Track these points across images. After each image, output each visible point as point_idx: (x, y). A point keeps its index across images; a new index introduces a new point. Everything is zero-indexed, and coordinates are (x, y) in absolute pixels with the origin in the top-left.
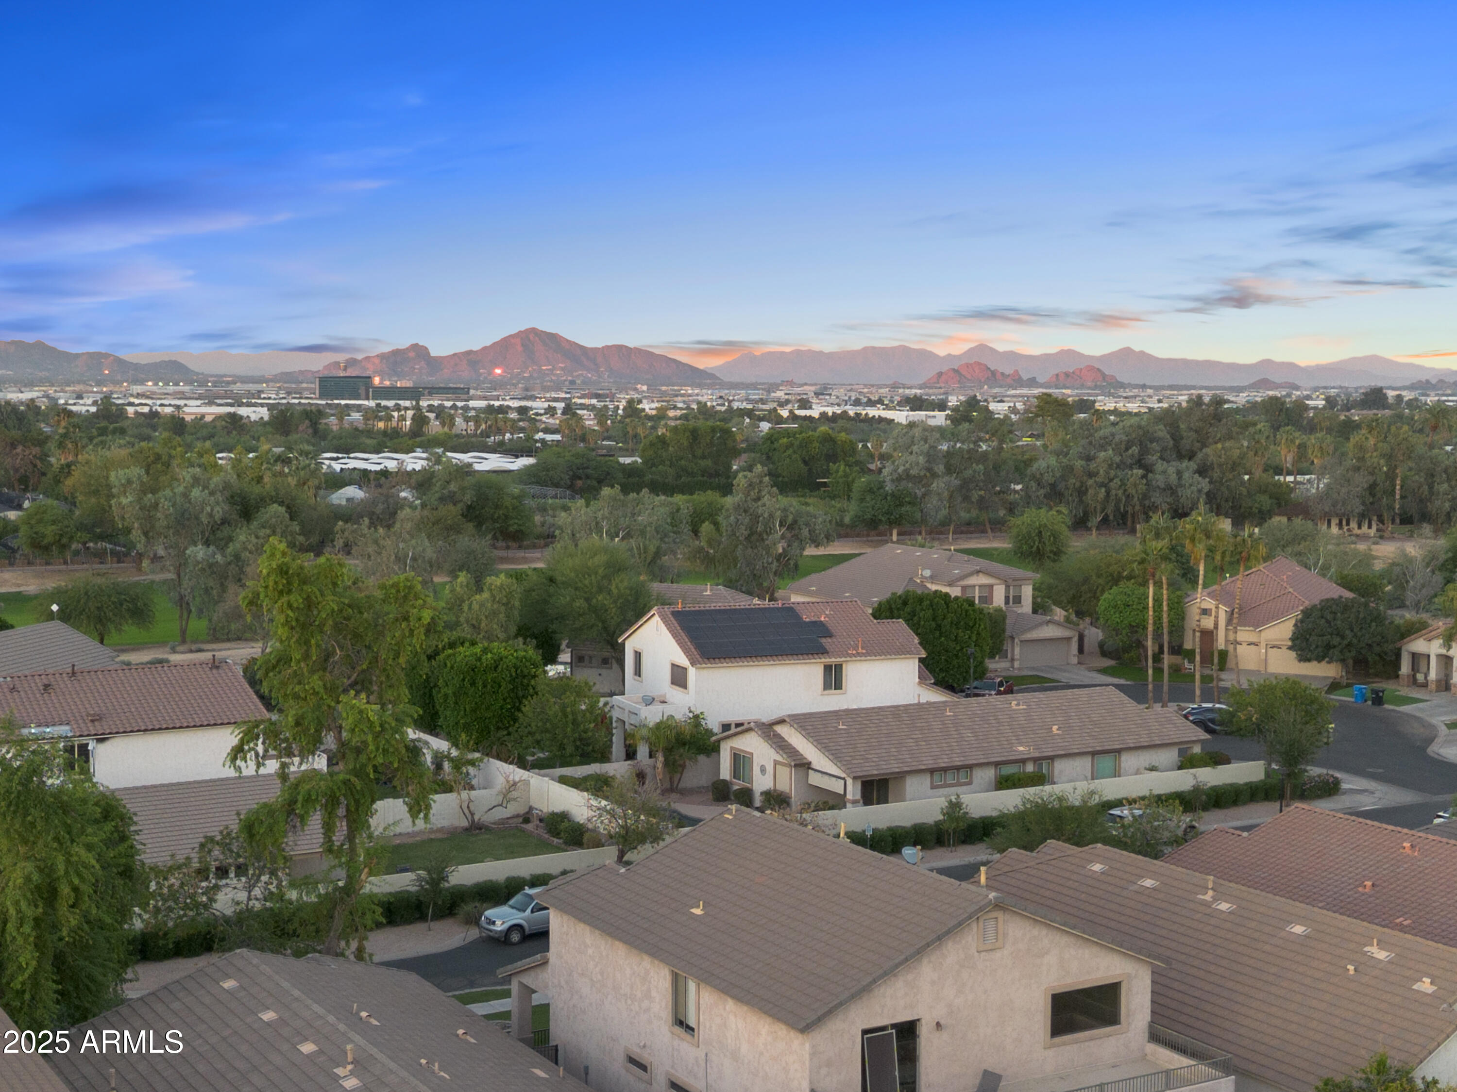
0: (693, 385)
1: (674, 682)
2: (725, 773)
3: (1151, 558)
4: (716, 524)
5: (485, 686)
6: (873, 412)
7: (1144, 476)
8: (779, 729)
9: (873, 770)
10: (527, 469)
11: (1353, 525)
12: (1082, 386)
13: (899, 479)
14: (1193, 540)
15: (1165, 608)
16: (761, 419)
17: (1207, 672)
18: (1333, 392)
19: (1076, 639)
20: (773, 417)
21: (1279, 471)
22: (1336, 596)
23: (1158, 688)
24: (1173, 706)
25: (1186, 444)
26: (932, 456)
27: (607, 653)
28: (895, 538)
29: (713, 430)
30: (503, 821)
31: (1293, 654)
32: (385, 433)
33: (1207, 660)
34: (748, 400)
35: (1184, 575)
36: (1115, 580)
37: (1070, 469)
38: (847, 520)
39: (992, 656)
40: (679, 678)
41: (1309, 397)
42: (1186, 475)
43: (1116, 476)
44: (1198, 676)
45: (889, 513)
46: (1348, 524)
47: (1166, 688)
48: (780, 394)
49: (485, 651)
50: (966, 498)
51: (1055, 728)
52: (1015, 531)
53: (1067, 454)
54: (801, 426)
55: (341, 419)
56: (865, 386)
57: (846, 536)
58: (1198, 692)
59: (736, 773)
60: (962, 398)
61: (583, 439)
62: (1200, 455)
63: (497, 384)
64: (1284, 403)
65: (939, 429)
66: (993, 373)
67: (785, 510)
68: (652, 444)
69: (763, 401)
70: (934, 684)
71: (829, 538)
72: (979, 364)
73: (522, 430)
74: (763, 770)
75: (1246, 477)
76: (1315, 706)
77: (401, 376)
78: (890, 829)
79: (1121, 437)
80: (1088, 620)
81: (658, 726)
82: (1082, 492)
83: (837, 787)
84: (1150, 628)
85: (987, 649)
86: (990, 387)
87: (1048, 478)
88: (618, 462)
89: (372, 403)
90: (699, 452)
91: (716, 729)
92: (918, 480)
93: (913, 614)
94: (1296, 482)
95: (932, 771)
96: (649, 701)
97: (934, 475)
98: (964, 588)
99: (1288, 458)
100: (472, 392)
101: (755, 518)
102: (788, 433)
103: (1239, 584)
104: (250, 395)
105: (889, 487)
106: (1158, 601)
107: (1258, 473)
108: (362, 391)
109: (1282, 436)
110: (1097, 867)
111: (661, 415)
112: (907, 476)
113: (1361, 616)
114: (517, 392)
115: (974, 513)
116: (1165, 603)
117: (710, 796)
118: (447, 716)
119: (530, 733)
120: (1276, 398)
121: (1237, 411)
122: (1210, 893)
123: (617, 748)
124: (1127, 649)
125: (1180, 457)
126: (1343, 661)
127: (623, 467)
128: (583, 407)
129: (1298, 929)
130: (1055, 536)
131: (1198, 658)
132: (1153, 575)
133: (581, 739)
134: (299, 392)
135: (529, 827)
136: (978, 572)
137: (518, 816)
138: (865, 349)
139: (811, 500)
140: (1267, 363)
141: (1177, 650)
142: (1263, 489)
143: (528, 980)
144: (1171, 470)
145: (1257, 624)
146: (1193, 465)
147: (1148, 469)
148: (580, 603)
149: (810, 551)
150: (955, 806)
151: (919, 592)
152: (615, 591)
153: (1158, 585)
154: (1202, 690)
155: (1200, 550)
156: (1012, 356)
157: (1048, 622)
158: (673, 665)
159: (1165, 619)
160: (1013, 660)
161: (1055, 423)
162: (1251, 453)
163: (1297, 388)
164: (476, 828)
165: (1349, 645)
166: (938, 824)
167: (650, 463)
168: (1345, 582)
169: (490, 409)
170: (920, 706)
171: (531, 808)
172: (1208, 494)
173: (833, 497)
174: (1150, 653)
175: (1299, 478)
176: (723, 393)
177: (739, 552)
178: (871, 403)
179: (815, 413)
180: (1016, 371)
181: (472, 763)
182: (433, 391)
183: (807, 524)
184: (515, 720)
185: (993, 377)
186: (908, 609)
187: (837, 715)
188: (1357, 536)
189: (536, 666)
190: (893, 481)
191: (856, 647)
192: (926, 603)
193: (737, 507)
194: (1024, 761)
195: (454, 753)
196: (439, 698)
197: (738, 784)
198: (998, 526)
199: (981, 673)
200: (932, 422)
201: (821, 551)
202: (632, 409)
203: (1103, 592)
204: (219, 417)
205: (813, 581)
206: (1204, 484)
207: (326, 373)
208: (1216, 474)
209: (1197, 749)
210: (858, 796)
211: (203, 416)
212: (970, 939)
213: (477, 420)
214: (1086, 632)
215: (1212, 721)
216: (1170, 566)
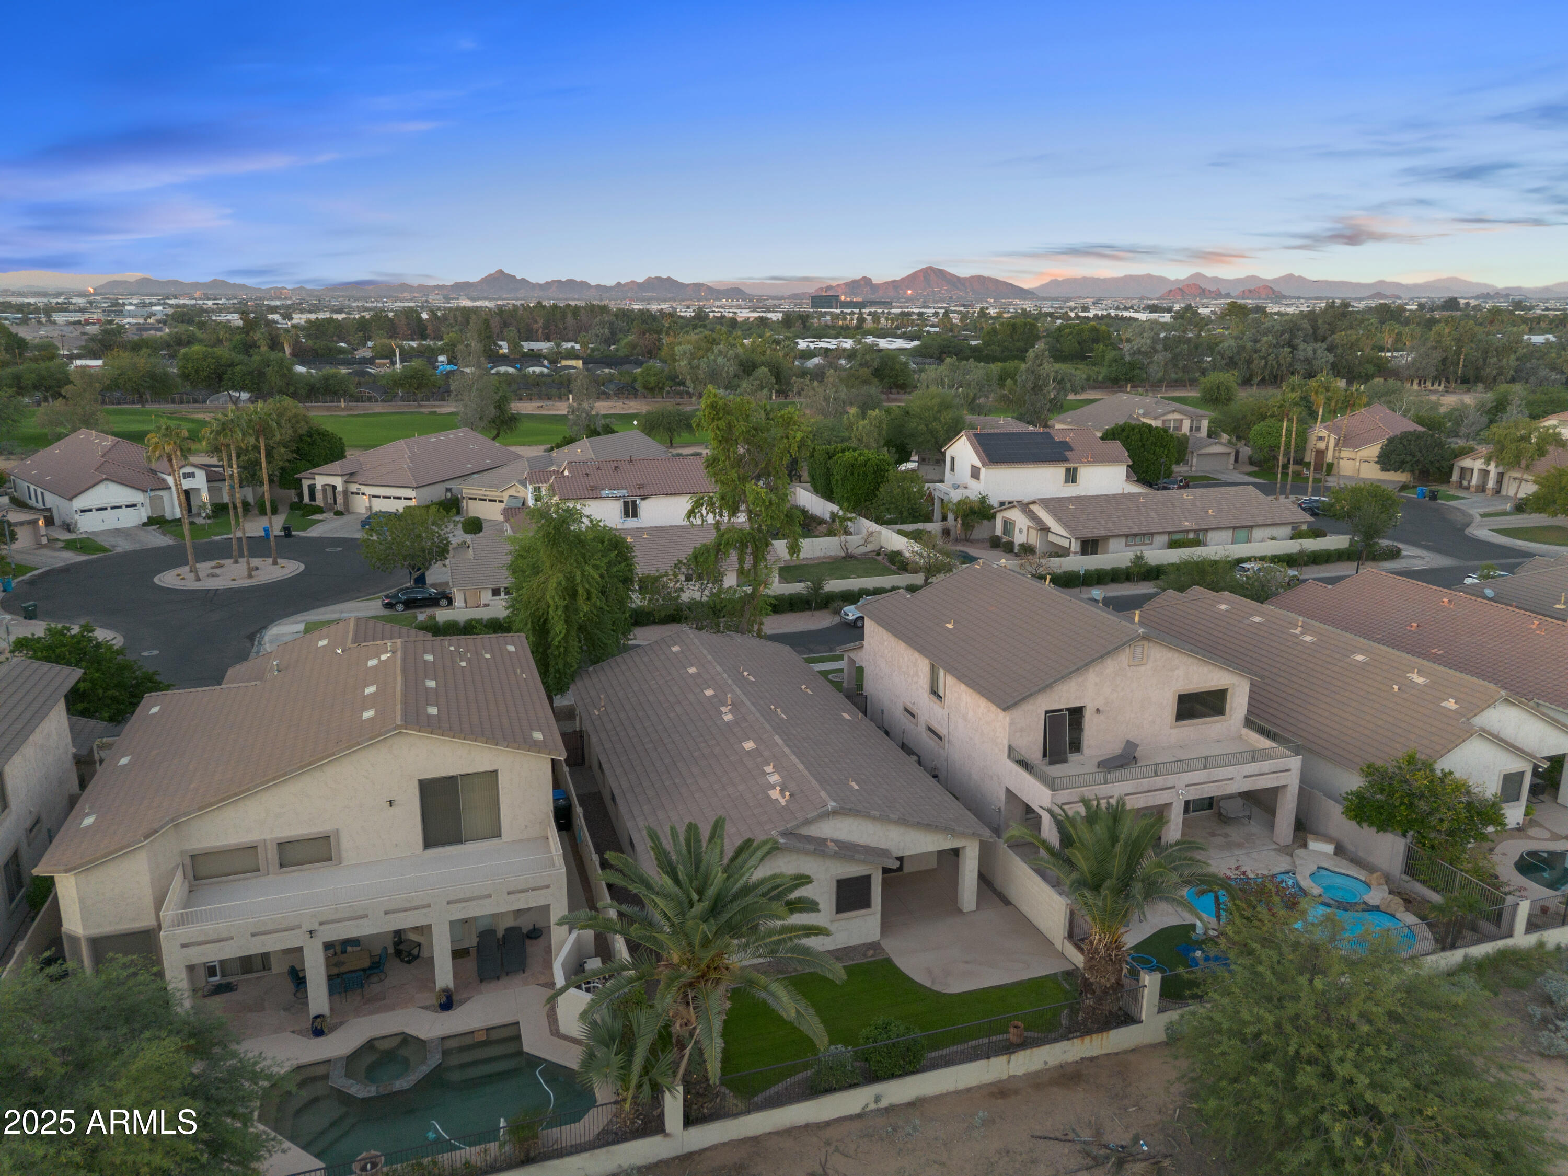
0: (1020, 299)
1: (972, 476)
2: (999, 531)
3: (1287, 404)
4: (1016, 381)
5: (858, 475)
6: (1126, 314)
7: (1292, 352)
8: (1032, 507)
9: (1089, 534)
10: (915, 349)
11: (1429, 384)
12: (1259, 298)
13: (1134, 353)
14: (1316, 393)
15: (1294, 436)
16: (1058, 318)
17: (1318, 476)
18: (1423, 300)
19: (1233, 454)
20: (1065, 317)
21: (1382, 349)
22: (1412, 430)
23: (1284, 486)
24: (1292, 498)
25: (1321, 332)
26: (1155, 339)
27: (938, 457)
28: (1129, 389)
29: (1025, 324)
30: (865, 554)
31: (1378, 466)
32: (842, 327)
33: (1318, 468)
34: (1052, 307)
35: (1310, 415)
36: (1263, 417)
37: (1244, 348)
38: (1100, 378)
39: (1178, 463)
40: (975, 474)
41: (1407, 304)
42: (1319, 352)
43: (1273, 352)
44: (1311, 479)
45: (1126, 374)
46: (1425, 383)
47: (1289, 487)
48: (1072, 304)
49: (860, 455)
50: (1175, 366)
51: (1210, 511)
52: (1203, 385)
53: (1242, 339)
54: (1081, 322)
55: (819, 320)
56: (1124, 298)
57: (1099, 388)
58: (1310, 490)
59: (1005, 532)
60: (1183, 306)
61: (951, 330)
62: (1330, 339)
63: (909, 300)
64: (1390, 307)
65: (1166, 323)
66: (1204, 290)
67: (1057, 372)
68: (988, 333)
69: (1061, 308)
70: (1137, 481)
71: (1083, 389)
72: (1195, 285)
73: (917, 325)
74: (1021, 531)
75: (1359, 353)
76: (1390, 502)
77: (856, 295)
78: (1096, 570)
79: (1278, 327)
80: (1243, 442)
81: (959, 502)
82: (1249, 362)
83: (1065, 543)
84: (1282, 449)
85: (1174, 460)
86: (1201, 299)
87: (1229, 353)
88: (969, 345)
89: (838, 311)
90: (1016, 337)
91: (996, 504)
92: (1146, 354)
93: (1128, 437)
94: (1393, 357)
95: (1127, 536)
96: (956, 487)
97: (1156, 351)
98: (1164, 421)
99: (1389, 341)
100: (894, 304)
101: (1038, 377)
102: (1070, 326)
103: (1345, 422)
104: (776, 306)
105: (1127, 358)
106: (1289, 431)
107: (1368, 350)
108: (834, 304)
109: (1386, 327)
110: (1223, 607)
111: (999, 316)
112: (1139, 351)
113: (1429, 442)
114: (919, 304)
115: (1180, 375)
116: (1294, 433)
117: (989, 544)
118: (838, 492)
119: (884, 504)
120: (1385, 304)
121: (1359, 312)
122: (1299, 629)
123: (937, 514)
124: (1266, 460)
125: (1316, 340)
126: (1412, 471)
127: (971, 347)
128: (955, 312)
129: (1360, 658)
130: (1228, 389)
131: (1312, 468)
132: (1287, 415)
133: (912, 509)
134: (801, 305)
135: (880, 558)
136: (1174, 411)
137: (874, 551)
138: (1126, 276)
139: (1081, 366)
140: (1382, 283)
141: (1299, 461)
142: (1369, 361)
143: (852, 655)
144: (1309, 348)
145: (1355, 446)
146: (1324, 345)
147: (1294, 348)
148: (922, 427)
149: (1071, 397)
150: (1139, 558)
151: (1133, 423)
152: (943, 421)
153: (1290, 420)
154: (1313, 488)
155: (1321, 399)
156: (1216, 280)
157: (1216, 443)
158: (972, 466)
159: (1293, 443)
160: (1191, 466)
161: (1238, 320)
162: (1364, 338)
163: (1400, 298)
164: (849, 557)
165: (1418, 461)
166: (1127, 568)
167: (986, 344)
168: (1419, 421)
169: (902, 314)
170: (1124, 496)
171: (882, 547)
172: (1332, 364)
173: (1094, 365)
174: (1280, 464)
175: (1395, 354)
176: (1038, 303)
177: (1027, 397)
178: (1126, 309)
179: (1091, 315)
180: (1218, 289)
181: (850, 519)
182: (872, 303)
183: (1070, 381)
184: (876, 496)
185: (1203, 292)
186: (1125, 434)
187: (1069, 499)
188: (1430, 391)
189: (889, 464)
190: (1130, 355)
191: (1087, 458)
192: (1136, 430)
193: (1027, 370)
194: (1188, 531)
195: (841, 513)
196: (833, 482)
197: (1005, 539)
198: (1193, 382)
199: (1169, 474)
200: (1162, 320)
201: (1078, 397)
202: (983, 313)
203: (1255, 424)
204: (756, 319)
205: (1069, 416)
206: (1331, 358)
207: (816, 294)
208: (1339, 351)
209: (1304, 527)
210: (1078, 549)
211: (749, 318)
212: (1124, 658)
213: (892, 320)
214: (1241, 450)
215: (1317, 508)
216: (1300, 409)
